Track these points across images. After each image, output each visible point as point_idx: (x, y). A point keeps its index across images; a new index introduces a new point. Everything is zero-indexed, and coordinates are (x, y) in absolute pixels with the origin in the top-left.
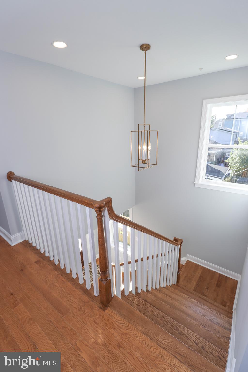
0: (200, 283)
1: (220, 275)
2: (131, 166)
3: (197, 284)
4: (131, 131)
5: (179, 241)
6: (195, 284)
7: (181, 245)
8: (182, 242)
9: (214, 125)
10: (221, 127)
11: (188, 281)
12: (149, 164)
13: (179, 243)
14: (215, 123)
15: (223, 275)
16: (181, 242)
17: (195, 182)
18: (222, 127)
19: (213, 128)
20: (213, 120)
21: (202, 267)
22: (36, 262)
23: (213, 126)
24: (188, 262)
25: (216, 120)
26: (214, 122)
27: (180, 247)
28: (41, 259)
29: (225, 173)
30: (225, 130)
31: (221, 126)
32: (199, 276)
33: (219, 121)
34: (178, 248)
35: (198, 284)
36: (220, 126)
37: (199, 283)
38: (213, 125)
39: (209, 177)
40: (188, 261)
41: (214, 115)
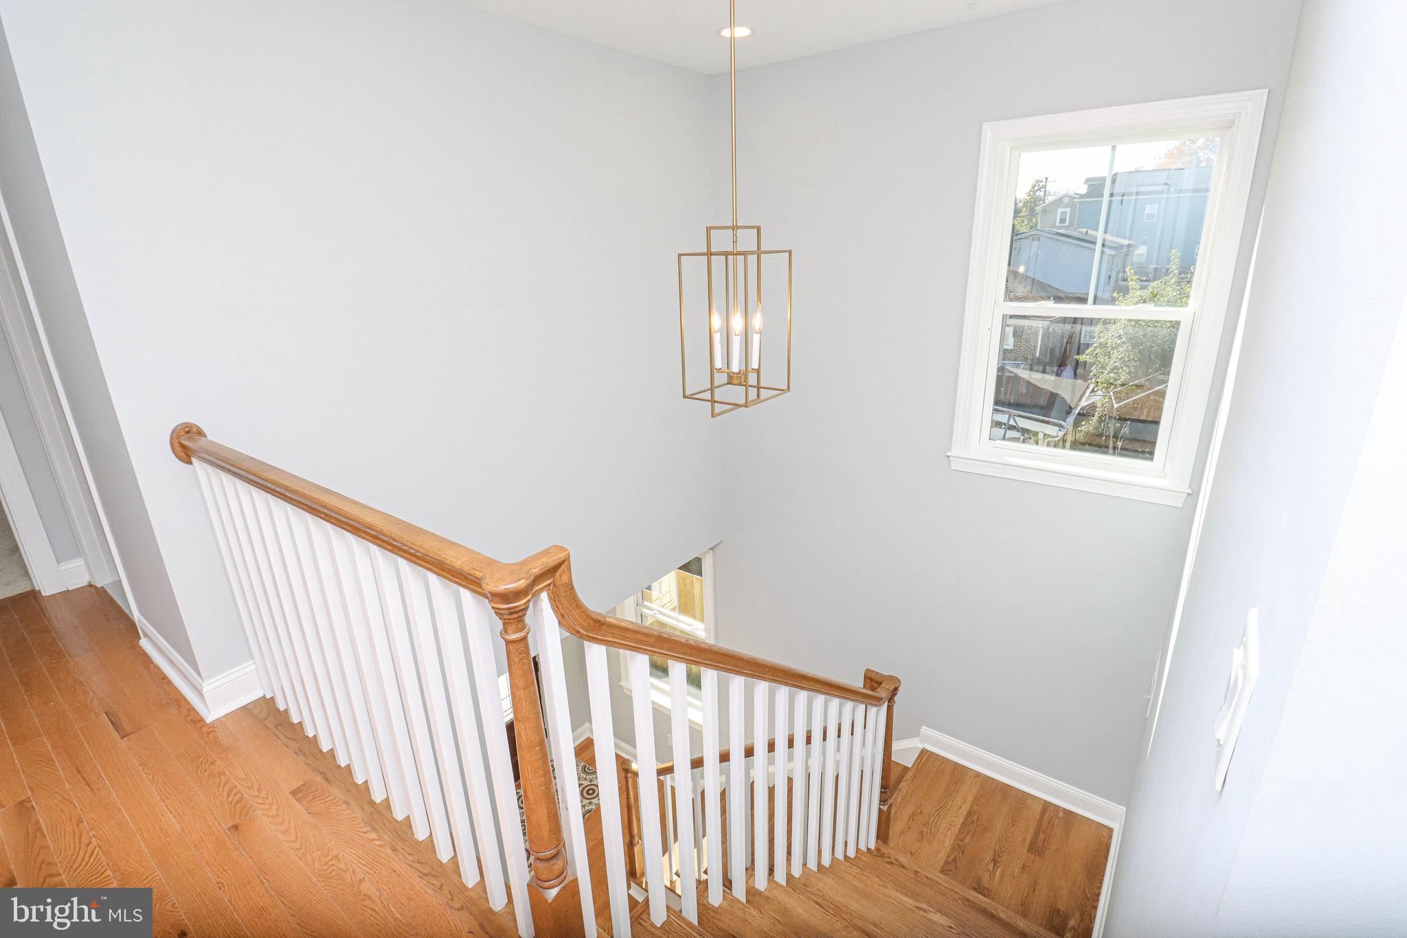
0: (967, 839)
1: (1047, 805)
2: (684, 397)
3: (958, 845)
4: (680, 255)
5: (883, 685)
6: (948, 842)
7: (891, 700)
8: (896, 689)
9: (1039, 218)
10: (1066, 228)
11: (922, 832)
12: (758, 388)
13: (882, 693)
14: (1044, 211)
15: (1057, 808)
16: (893, 688)
17: (950, 450)
18: (1069, 226)
19: (1036, 232)
20: (1035, 201)
21: (978, 775)
22: (294, 793)
23: (1036, 224)
24: (925, 757)
25: (1050, 199)
26: (1038, 208)
27: (890, 708)
28: (319, 778)
29: (1077, 405)
30: (1079, 236)
31: (1067, 224)
32: (965, 810)
33: (1059, 202)
34: (878, 715)
35: (962, 844)
36: (1063, 221)
37: (962, 840)
38: (1034, 219)
39: (1017, 419)
40: (924, 752)
41: (1042, 182)
